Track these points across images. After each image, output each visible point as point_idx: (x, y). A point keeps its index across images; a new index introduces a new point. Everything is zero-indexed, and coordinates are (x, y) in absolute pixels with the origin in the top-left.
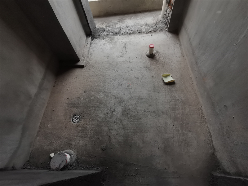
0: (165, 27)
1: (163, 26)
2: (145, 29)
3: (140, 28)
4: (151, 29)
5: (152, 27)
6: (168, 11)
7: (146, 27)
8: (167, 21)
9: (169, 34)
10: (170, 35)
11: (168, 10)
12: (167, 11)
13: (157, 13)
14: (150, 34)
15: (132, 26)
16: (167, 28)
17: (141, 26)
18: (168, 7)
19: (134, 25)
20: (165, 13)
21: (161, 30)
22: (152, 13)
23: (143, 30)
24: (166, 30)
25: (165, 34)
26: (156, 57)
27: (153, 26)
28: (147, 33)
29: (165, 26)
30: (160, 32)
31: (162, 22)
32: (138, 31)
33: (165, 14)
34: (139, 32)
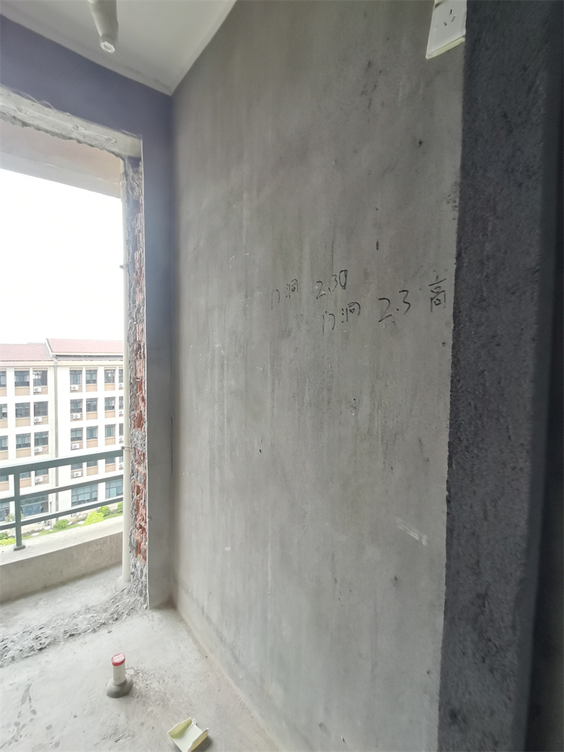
0: (139, 600)
1: (133, 599)
2: (86, 623)
3: (71, 624)
4: (104, 617)
5: (105, 611)
6: (137, 565)
7: (89, 616)
8: (142, 586)
9: (154, 613)
10: (157, 615)
11: (139, 562)
12: (135, 565)
13: (112, 573)
14: (104, 631)
15: (45, 624)
16: (145, 601)
17: (75, 618)
18: (136, 556)
19: (50, 621)
20: (133, 570)
21: (132, 610)
22: (97, 577)
23: (82, 627)
24: (145, 606)
25: (145, 617)
26: (138, 687)
27: (107, 608)
28: (94, 631)
29: (139, 598)
30: (130, 618)
31: (129, 592)
32: (66, 632)
33: (133, 573)
34: (71, 635)
